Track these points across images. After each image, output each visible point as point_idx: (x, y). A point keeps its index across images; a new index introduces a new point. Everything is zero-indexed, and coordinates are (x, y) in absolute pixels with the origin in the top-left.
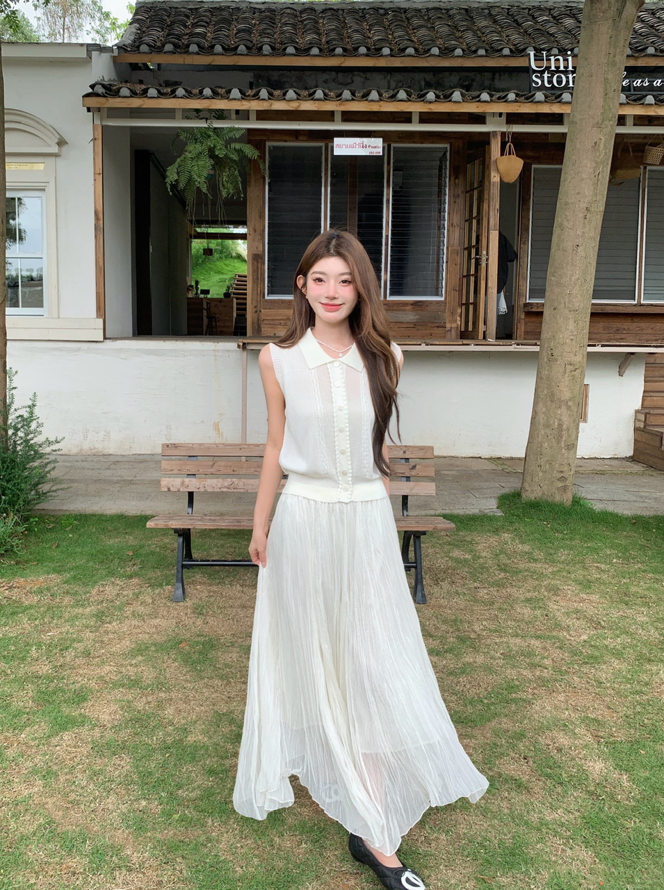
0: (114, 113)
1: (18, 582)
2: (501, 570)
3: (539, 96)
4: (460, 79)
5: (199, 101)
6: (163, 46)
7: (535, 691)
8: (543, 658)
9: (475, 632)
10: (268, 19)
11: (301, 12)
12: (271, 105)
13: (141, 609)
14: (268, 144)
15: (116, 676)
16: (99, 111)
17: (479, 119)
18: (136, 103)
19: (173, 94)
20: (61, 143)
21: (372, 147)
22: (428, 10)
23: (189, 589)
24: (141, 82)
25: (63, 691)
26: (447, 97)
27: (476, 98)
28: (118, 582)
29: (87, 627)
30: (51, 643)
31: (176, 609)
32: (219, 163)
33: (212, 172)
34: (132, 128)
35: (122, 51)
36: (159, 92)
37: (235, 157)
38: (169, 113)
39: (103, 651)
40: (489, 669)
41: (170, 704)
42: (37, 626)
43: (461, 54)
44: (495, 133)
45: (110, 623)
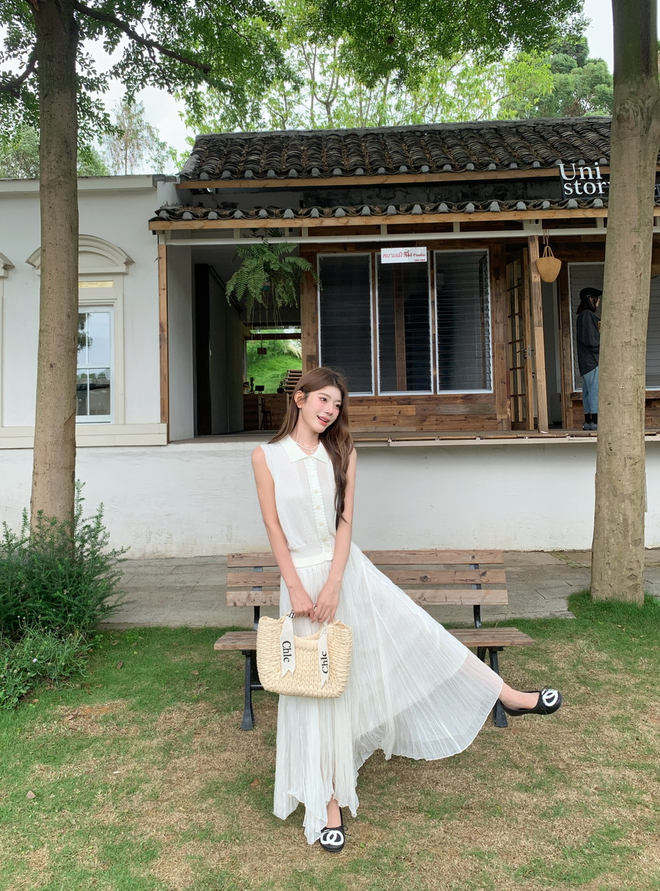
0: (177, 234)
1: (83, 710)
2: (581, 682)
3: (572, 202)
4: (495, 190)
5: (255, 221)
6: (221, 172)
7: (640, 837)
8: (642, 793)
9: (563, 760)
10: (315, 145)
11: (345, 137)
12: (322, 222)
13: (210, 740)
14: (319, 255)
15: (187, 824)
16: (164, 233)
17: (517, 225)
18: (197, 225)
19: (231, 216)
20: (129, 262)
21: (417, 255)
22: (460, 130)
23: (257, 716)
24: (201, 205)
25: (131, 846)
26: (486, 208)
27: (512, 207)
28: (185, 707)
29: (154, 763)
30: (118, 784)
31: (246, 740)
32: (274, 275)
33: (268, 284)
34: (192, 246)
35: (184, 179)
36: (219, 214)
37: (289, 270)
38: (228, 233)
39: (172, 793)
40: (585, 809)
41: (245, 861)
42: (102, 763)
43: (495, 168)
44: (532, 237)
45: (178, 758)
